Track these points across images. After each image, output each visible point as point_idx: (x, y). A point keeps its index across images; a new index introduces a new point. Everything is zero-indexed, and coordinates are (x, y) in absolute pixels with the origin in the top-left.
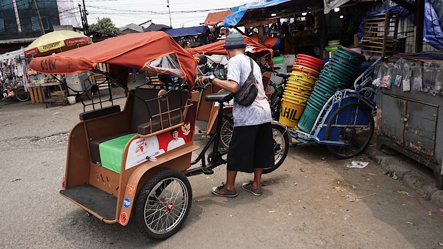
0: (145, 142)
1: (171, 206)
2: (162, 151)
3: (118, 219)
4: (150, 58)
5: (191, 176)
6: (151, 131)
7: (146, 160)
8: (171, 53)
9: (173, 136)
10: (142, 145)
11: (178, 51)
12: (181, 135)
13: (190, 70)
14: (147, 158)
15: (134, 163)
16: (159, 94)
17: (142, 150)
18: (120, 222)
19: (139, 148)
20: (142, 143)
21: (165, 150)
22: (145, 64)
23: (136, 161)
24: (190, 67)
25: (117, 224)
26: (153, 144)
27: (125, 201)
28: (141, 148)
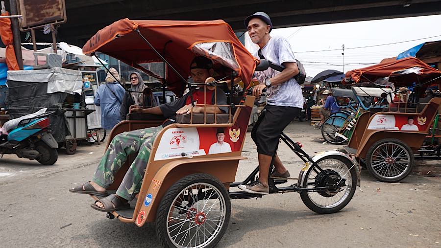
0: (183, 135)
1: (202, 217)
2: (202, 152)
3: (136, 219)
4: (201, 39)
5: (236, 198)
6: (191, 121)
7: (181, 157)
8: (226, 41)
9: (217, 137)
10: (179, 138)
11: (235, 42)
12: (227, 140)
13: (246, 67)
14: (183, 154)
15: (166, 156)
16: (206, 81)
17: (178, 143)
18: (137, 223)
19: (175, 140)
20: (179, 134)
21: (207, 152)
22: (195, 44)
23: (169, 154)
24: (247, 64)
25: (133, 224)
26: (192, 140)
27: (147, 198)
28: (177, 140)
